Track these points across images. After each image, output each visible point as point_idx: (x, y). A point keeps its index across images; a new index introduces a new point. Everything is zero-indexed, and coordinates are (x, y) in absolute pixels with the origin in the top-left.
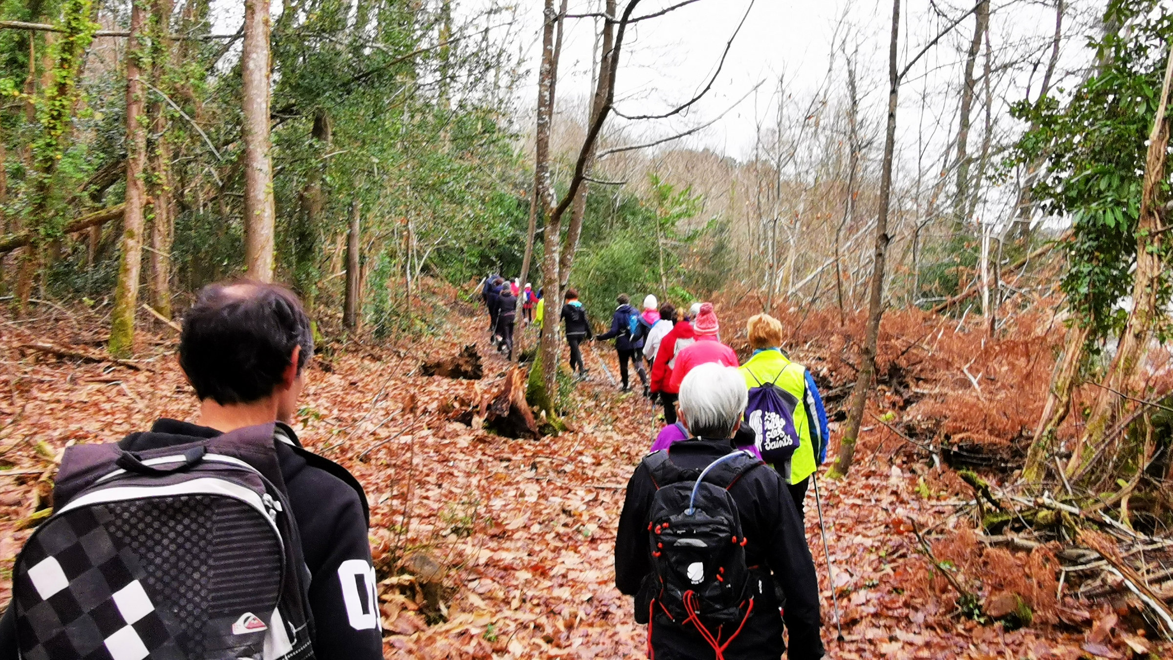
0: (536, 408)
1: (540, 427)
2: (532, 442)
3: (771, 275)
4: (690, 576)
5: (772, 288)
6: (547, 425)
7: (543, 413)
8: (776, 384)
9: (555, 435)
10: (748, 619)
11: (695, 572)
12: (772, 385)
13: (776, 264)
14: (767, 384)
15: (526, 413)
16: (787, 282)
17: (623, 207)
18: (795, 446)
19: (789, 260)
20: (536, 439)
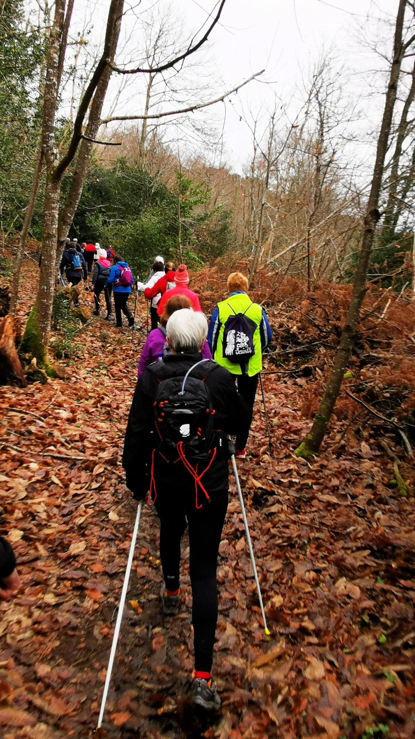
0: (27, 356)
1: (29, 374)
2: (17, 389)
3: (256, 247)
4: (181, 432)
5: (256, 258)
6: (37, 372)
7: (34, 361)
8: (245, 314)
9: (44, 382)
10: (213, 461)
11: (185, 429)
12: (243, 315)
13: (260, 241)
14: (240, 314)
15: (15, 361)
16: (267, 254)
17: (156, 193)
18: (253, 354)
19: (269, 240)
20: (22, 387)
